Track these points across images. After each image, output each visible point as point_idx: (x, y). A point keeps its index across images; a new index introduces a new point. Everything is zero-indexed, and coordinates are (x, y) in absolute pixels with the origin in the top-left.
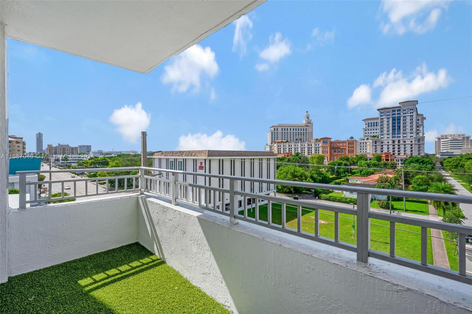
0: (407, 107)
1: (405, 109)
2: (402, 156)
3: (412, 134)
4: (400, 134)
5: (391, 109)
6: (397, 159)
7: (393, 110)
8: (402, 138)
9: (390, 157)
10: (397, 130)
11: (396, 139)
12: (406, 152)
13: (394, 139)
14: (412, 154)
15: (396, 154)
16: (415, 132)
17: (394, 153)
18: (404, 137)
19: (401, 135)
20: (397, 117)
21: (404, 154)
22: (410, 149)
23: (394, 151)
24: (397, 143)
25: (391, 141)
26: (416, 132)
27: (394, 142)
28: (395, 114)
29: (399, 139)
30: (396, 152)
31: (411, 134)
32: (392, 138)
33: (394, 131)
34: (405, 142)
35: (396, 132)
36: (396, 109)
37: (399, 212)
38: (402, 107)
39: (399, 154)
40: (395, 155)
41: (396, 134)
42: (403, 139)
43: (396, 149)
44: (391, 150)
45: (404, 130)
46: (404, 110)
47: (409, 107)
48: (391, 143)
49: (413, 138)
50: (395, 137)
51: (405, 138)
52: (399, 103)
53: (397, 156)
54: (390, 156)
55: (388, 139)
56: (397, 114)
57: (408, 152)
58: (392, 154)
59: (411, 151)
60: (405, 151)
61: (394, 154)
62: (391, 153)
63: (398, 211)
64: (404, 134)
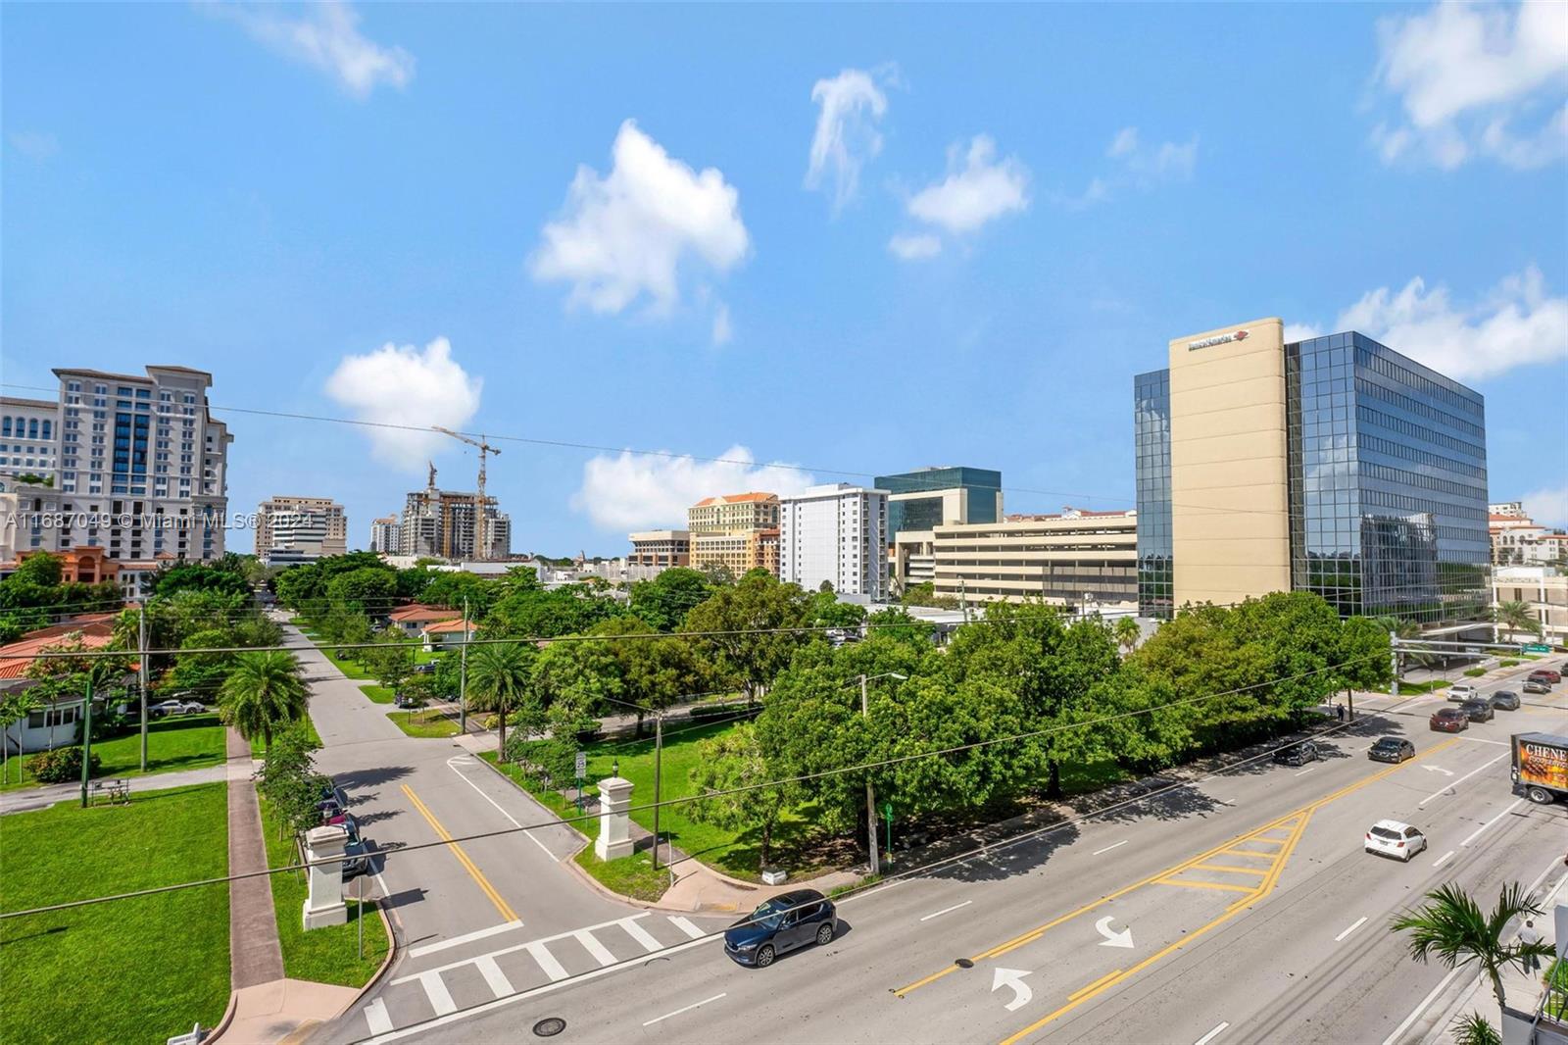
0: (174, 389)
1: (166, 393)
2: (149, 562)
3: (188, 484)
4: (143, 479)
5: (115, 383)
6: (129, 573)
7: (119, 388)
8: (149, 495)
9: (97, 567)
10: (134, 463)
11: (128, 499)
12: (164, 546)
13: (118, 496)
14: (182, 555)
15: (125, 556)
16: (197, 479)
17: (116, 549)
18: (158, 491)
19: (148, 485)
20: (137, 416)
21: (156, 554)
22: (177, 539)
23: (115, 543)
24: (128, 512)
25: (108, 502)
26: (201, 480)
27: (117, 507)
28: (130, 403)
29: (138, 498)
30: (126, 547)
31: (182, 484)
32: (113, 491)
33: (120, 466)
34: (160, 510)
35: (130, 473)
36: (135, 387)
37: (119, 782)
38: (156, 382)
39: (135, 555)
40: (122, 556)
41: (130, 479)
42: (153, 501)
43: (127, 537)
44: (104, 541)
45: (158, 468)
46: (163, 395)
47: (183, 390)
48: (105, 510)
49: (189, 499)
50: (124, 490)
51: (160, 497)
52: (147, 367)
53: (128, 561)
54: (98, 561)
55: (95, 494)
56: (137, 404)
57: (171, 549)
58: (107, 554)
59: (182, 544)
60: (158, 544)
61: (115, 554)
62: (102, 549)
63: (117, 777)
64: (158, 481)
